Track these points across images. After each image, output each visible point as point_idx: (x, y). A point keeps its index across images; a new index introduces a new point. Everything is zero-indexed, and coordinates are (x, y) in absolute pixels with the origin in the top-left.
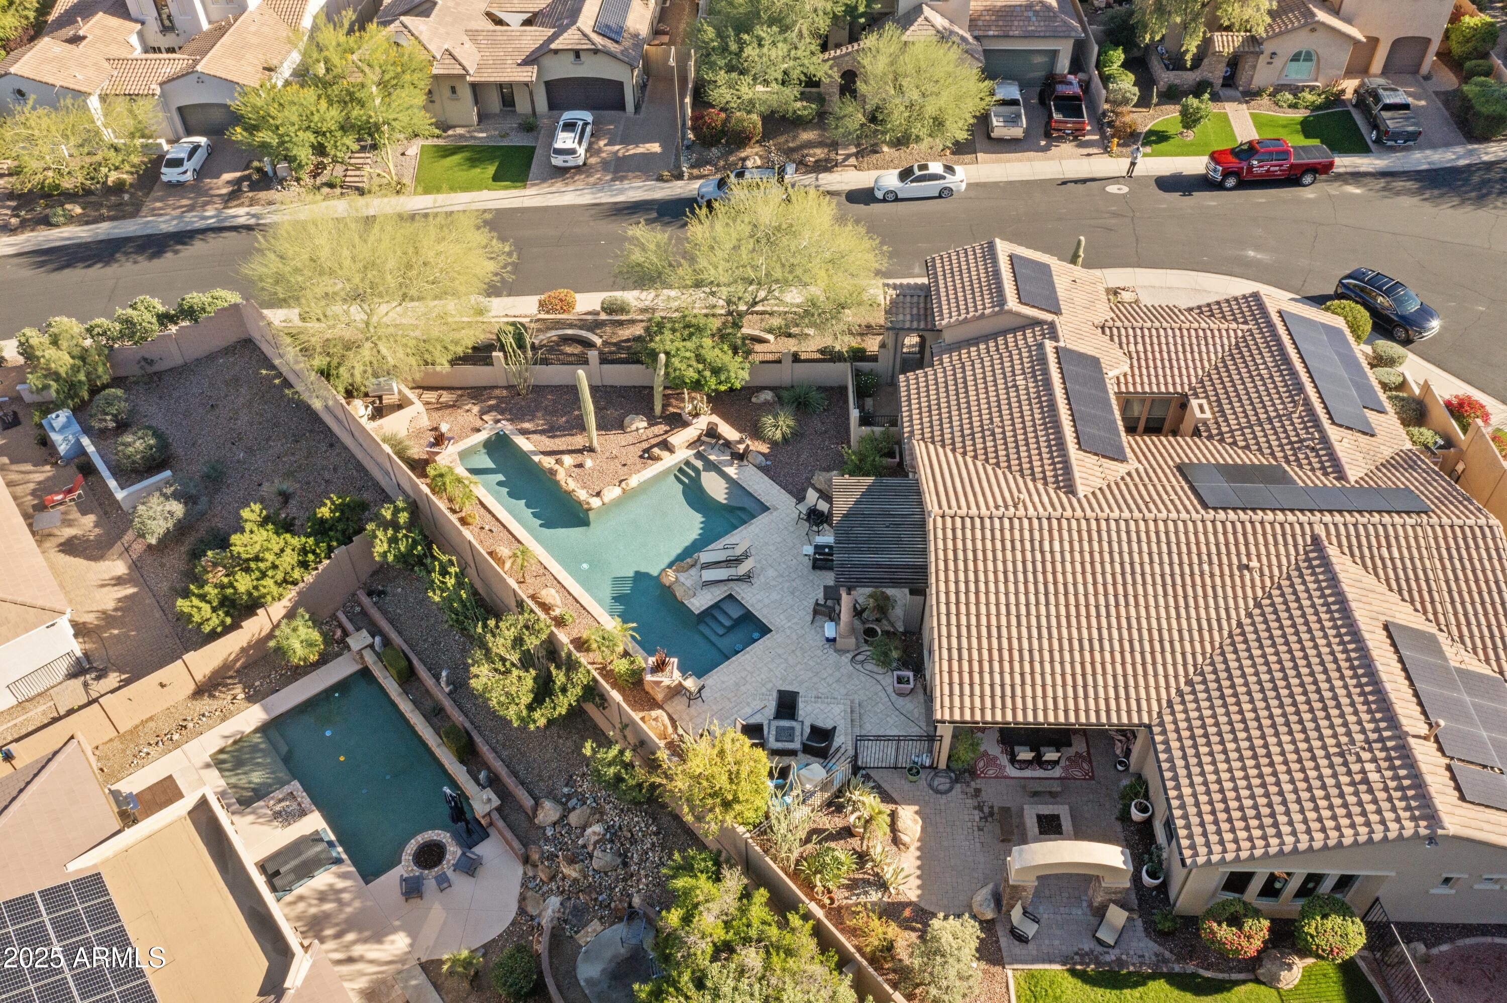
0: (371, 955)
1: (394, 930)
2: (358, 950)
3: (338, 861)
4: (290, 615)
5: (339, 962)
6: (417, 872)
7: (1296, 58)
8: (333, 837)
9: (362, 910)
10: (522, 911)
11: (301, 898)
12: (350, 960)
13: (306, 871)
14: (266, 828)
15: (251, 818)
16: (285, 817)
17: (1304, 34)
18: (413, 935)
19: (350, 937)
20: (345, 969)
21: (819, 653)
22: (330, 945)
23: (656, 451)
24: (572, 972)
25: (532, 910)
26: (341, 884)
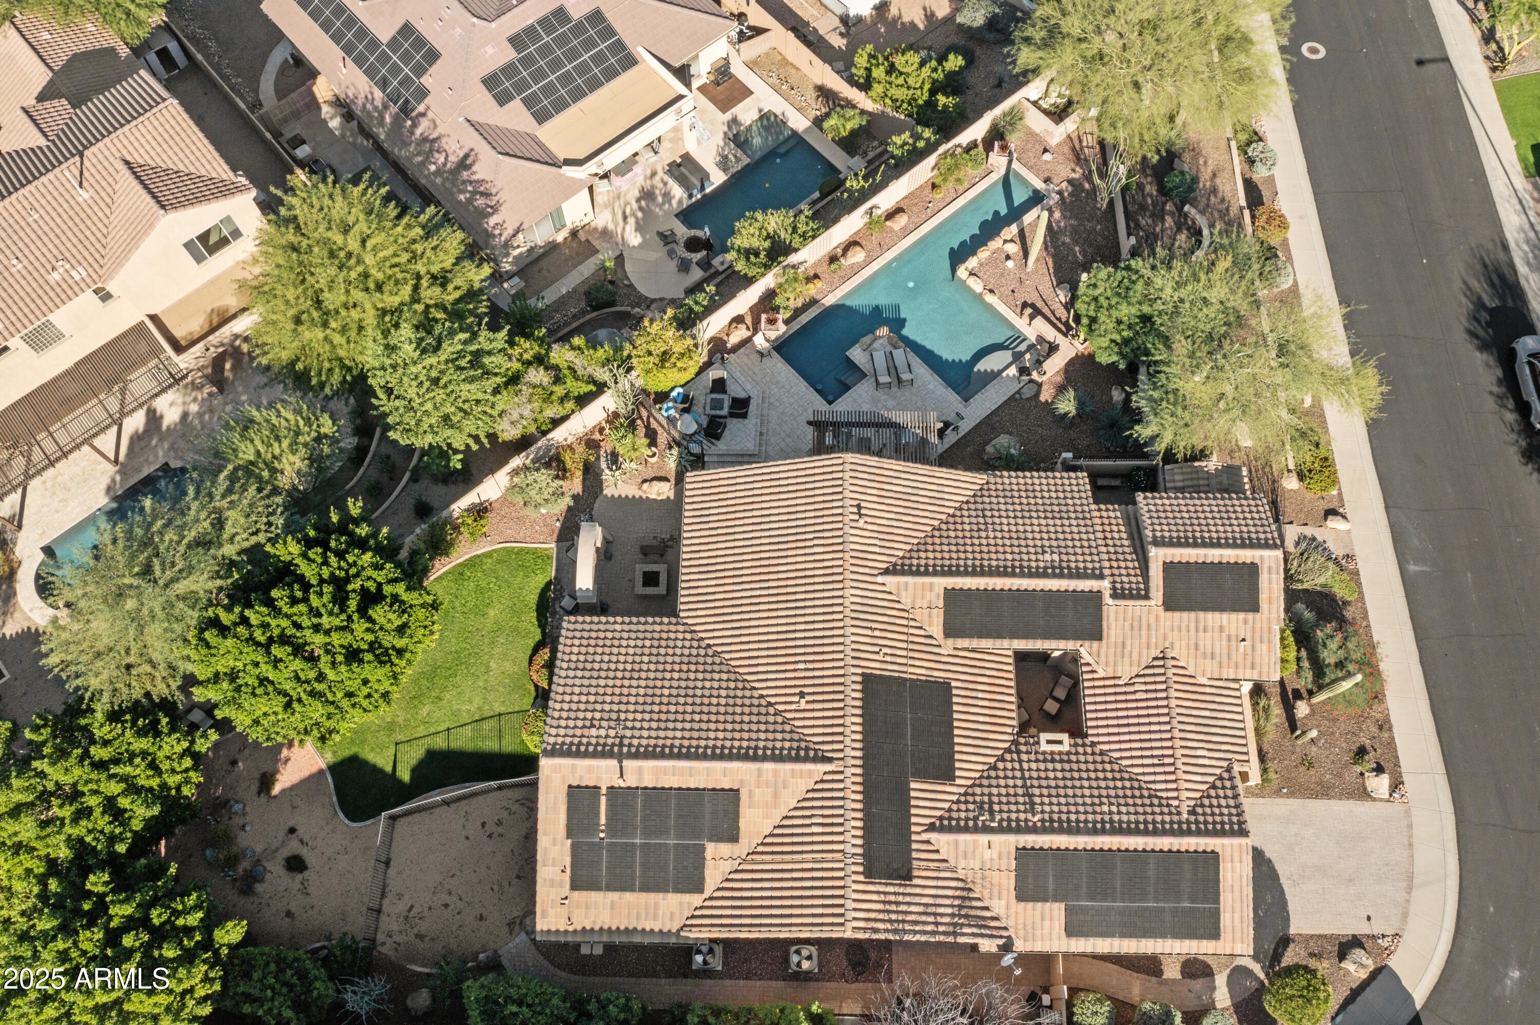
0: (628, 228)
1: (643, 236)
2: (631, 221)
3: (690, 196)
4: (863, 112)
5: (624, 213)
6: (682, 242)
8: (708, 190)
9: (657, 217)
10: (653, 301)
11: (665, 184)
12: (625, 218)
13: (682, 181)
14: (714, 153)
15: (722, 143)
16: (723, 164)
18: (641, 246)
19: (640, 215)
20: (620, 217)
22: (635, 205)
24: (602, 326)
25: (653, 306)
26: (674, 203)
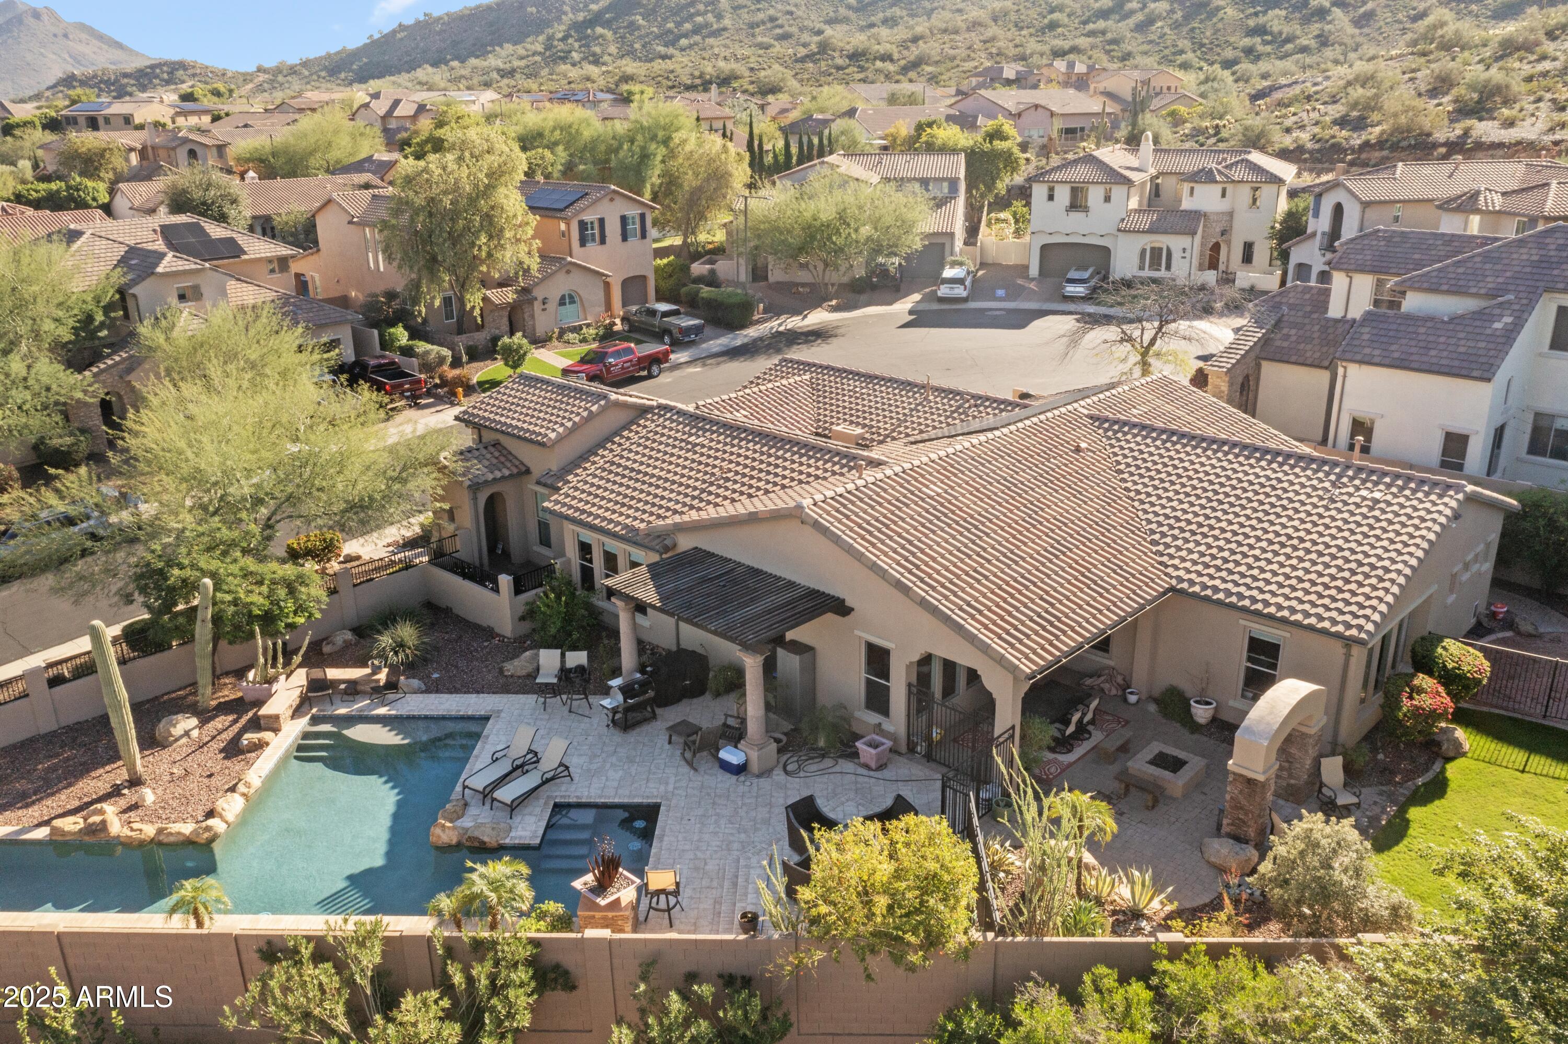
7: (562, 302)
17: (561, 277)
21: (742, 789)
23: (250, 737)
